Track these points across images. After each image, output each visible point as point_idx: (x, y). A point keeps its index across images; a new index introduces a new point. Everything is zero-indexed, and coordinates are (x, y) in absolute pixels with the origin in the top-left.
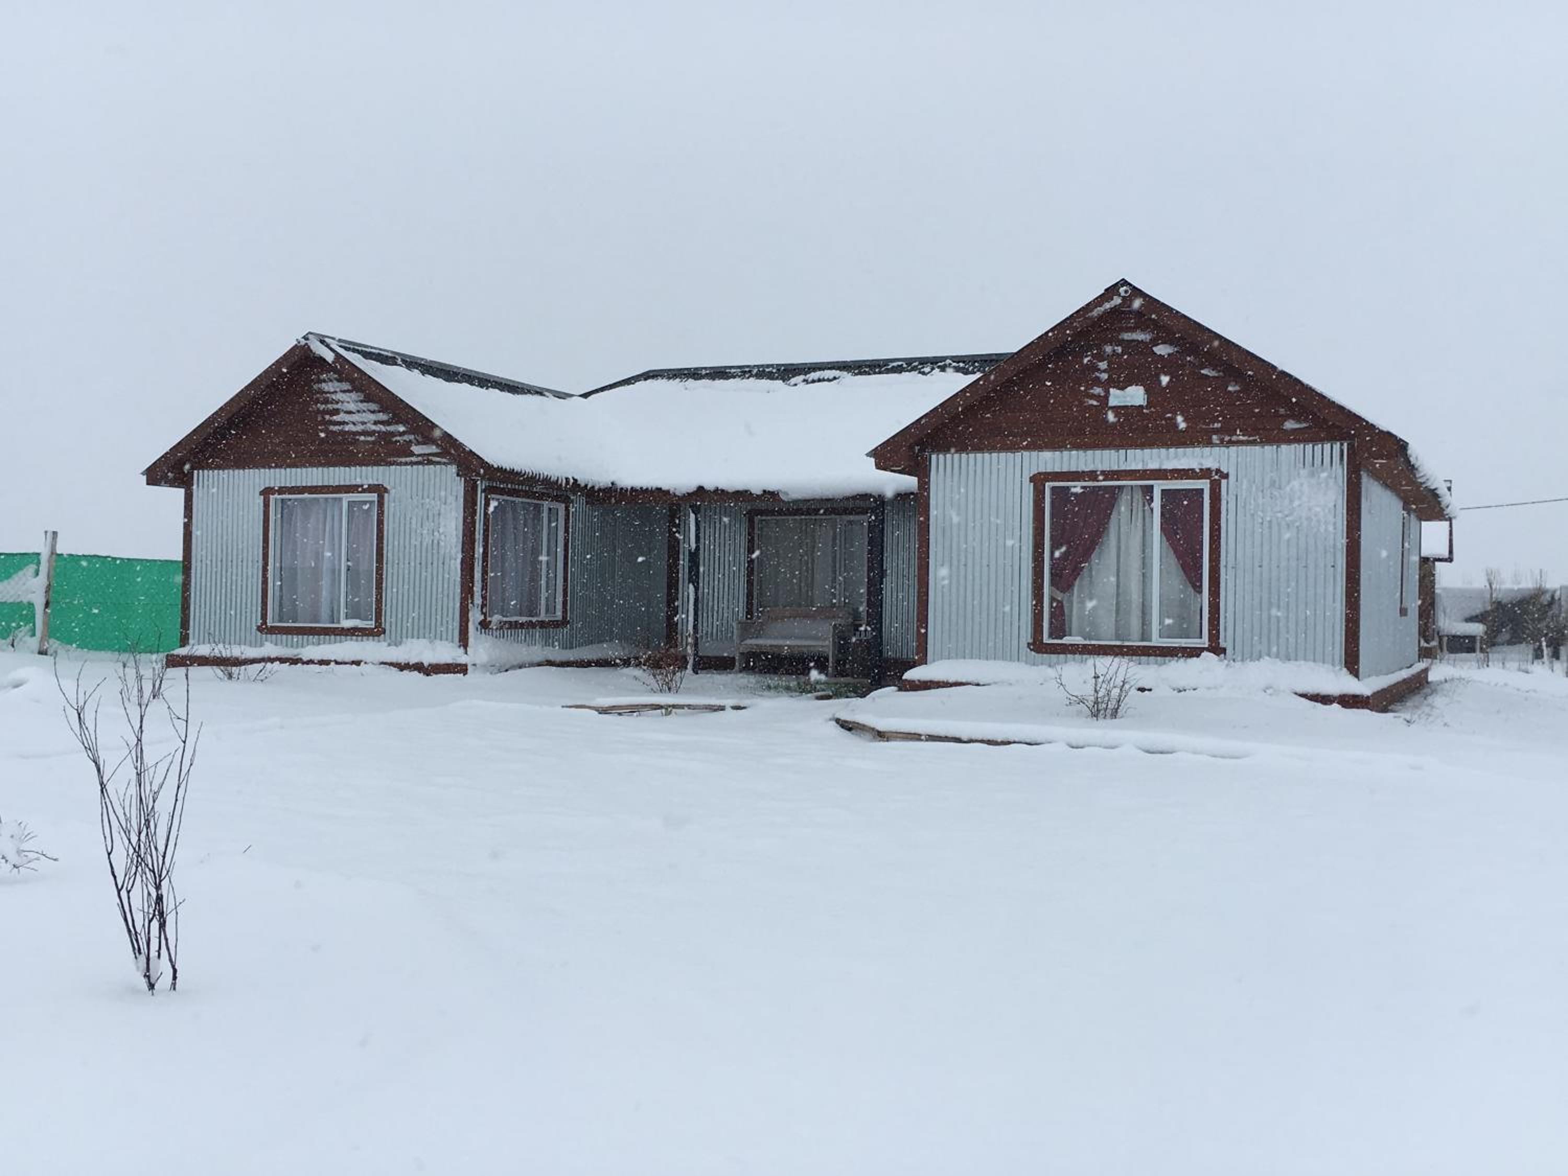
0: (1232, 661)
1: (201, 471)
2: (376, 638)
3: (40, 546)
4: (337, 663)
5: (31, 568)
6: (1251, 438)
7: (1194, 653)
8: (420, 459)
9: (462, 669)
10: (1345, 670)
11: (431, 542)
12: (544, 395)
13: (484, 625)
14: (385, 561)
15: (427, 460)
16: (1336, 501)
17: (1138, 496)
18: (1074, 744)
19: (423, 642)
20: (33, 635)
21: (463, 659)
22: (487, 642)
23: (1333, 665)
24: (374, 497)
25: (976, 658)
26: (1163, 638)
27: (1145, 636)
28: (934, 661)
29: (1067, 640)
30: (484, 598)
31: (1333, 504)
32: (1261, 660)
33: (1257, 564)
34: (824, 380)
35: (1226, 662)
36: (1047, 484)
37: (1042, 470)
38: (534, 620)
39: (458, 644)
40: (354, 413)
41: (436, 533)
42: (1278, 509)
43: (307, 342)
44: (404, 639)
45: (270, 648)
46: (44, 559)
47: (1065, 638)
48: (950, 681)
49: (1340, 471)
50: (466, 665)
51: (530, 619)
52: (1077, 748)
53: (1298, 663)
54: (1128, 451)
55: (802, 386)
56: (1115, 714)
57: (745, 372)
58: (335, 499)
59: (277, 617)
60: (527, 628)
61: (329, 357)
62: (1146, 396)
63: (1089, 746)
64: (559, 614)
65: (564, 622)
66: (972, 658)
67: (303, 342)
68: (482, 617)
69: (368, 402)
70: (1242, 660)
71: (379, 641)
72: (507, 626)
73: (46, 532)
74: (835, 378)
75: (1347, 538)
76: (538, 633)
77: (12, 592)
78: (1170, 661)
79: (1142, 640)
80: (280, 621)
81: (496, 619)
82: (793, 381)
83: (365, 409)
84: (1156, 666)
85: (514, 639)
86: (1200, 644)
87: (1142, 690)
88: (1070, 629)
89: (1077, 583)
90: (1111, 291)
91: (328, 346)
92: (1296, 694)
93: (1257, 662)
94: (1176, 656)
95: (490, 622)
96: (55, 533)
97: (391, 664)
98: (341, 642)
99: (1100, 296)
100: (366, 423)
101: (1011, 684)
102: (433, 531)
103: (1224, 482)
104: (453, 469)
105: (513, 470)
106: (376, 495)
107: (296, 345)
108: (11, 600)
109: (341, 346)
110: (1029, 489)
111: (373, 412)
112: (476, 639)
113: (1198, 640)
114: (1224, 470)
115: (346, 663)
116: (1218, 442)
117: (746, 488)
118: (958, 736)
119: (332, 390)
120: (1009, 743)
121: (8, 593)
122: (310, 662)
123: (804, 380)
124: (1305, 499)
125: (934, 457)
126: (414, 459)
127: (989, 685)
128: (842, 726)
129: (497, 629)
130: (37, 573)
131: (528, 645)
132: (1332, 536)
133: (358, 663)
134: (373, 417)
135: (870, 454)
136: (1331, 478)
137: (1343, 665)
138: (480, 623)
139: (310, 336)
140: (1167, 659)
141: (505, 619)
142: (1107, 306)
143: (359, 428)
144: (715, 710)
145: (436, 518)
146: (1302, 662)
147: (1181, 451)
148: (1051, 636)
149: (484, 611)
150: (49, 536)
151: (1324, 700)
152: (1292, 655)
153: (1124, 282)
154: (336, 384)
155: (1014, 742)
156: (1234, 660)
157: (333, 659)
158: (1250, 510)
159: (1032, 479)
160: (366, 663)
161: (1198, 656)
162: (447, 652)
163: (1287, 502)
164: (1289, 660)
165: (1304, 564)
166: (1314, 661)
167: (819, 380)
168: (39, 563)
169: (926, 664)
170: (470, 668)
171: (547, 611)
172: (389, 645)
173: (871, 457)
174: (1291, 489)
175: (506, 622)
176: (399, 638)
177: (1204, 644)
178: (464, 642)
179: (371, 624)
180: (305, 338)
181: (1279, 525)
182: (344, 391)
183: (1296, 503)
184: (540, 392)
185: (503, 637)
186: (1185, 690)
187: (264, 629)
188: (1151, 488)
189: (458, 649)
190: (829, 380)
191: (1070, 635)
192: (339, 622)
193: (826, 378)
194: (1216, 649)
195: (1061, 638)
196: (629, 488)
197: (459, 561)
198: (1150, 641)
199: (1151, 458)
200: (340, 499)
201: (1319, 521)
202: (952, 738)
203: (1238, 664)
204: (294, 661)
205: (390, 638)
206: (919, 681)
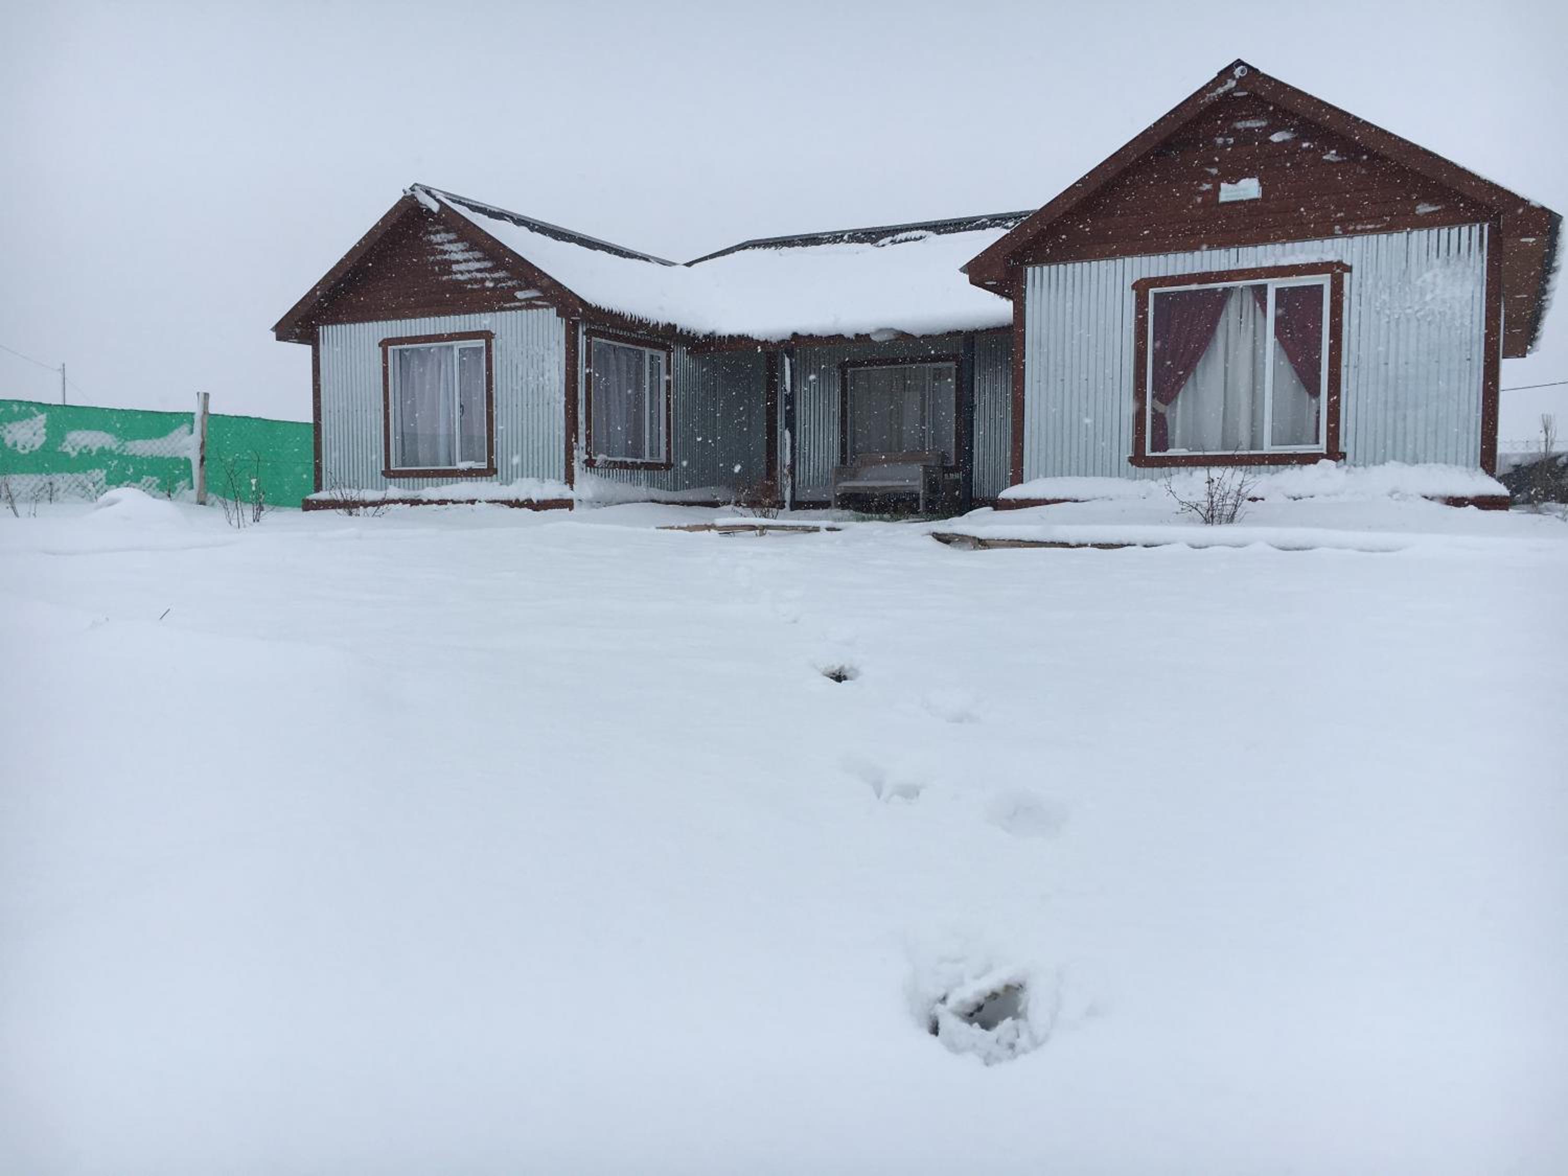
0: (1352, 467)
1: (325, 327)
2: (489, 478)
3: (194, 407)
4: (454, 502)
5: (185, 428)
6: (1378, 226)
7: (1312, 459)
8: (523, 303)
9: (567, 504)
10: (1481, 470)
11: (536, 387)
12: (650, 261)
13: (590, 463)
14: (494, 405)
15: (529, 305)
16: (1473, 292)
17: (1249, 298)
18: (1197, 544)
19: (532, 481)
20: (192, 488)
21: (566, 493)
22: (592, 479)
23: (1467, 465)
24: (481, 343)
25: (1074, 475)
26: (1276, 445)
27: (1255, 442)
28: (1030, 480)
29: (1171, 452)
30: (588, 437)
31: (1470, 295)
32: (1386, 464)
33: (1382, 362)
34: (911, 240)
35: (1346, 467)
36: (1151, 290)
37: (1145, 275)
38: (639, 461)
39: (564, 481)
40: (461, 262)
41: (541, 379)
42: (1408, 304)
43: (414, 193)
44: (514, 479)
45: (394, 492)
46: (197, 418)
47: (1168, 451)
48: (1048, 498)
49: (1479, 258)
50: (572, 501)
51: (634, 460)
52: (1200, 548)
53: (1428, 465)
54: (1240, 249)
55: (890, 247)
56: (1231, 519)
57: (835, 238)
58: (448, 347)
59: (399, 460)
60: (632, 469)
61: (435, 207)
62: (1261, 188)
63: (1213, 545)
64: (663, 459)
65: (668, 466)
66: (1070, 475)
67: (409, 193)
68: (587, 457)
69: (473, 251)
70: (1364, 466)
71: (492, 481)
72: (612, 465)
73: (198, 394)
74: (921, 238)
75: (1486, 329)
76: (643, 474)
77: (169, 448)
78: (1282, 469)
79: (1252, 449)
80: (403, 465)
81: (600, 458)
82: (881, 242)
83: (471, 258)
84: (1269, 475)
85: (620, 480)
86: (1318, 449)
87: (1254, 499)
88: (1174, 441)
89: (1180, 394)
90: (1227, 72)
91: (434, 197)
92: (1426, 497)
93: (1381, 466)
94: (1291, 464)
95: (595, 461)
96: (206, 395)
97: (503, 502)
98: (457, 483)
99: (1214, 80)
100: (472, 272)
101: (1111, 499)
102: (538, 377)
103: (1346, 276)
104: (553, 311)
105: (612, 311)
106: (484, 341)
107: (404, 197)
108: (168, 456)
109: (447, 198)
110: (1131, 298)
111: (478, 260)
112: (581, 475)
113: (1316, 446)
114: (1347, 262)
115: (462, 502)
116: (1340, 232)
117: (838, 333)
118: (1065, 541)
119: (440, 241)
120: (1122, 546)
121: (165, 448)
122: (430, 502)
123: (892, 241)
124: (1438, 292)
125: (1030, 270)
126: (517, 304)
127: (1088, 501)
128: (939, 540)
129: (602, 467)
130: (192, 432)
131: (634, 485)
132: (1469, 330)
133: (473, 502)
134: (478, 265)
135: (963, 270)
136: (1469, 266)
137: (1479, 464)
138: (586, 461)
139: (416, 188)
140: (1280, 467)
141: (610, 459)
142: (1221, 90)
143: (466, 276)
144: (810, 531)
145: (541, 364)
146: (1432, 464)
147: (1298, 245)
148: (1153, 450)
149: (589, 450)
150: (202, 396)
151: (1457, 502)
152: (1422, 456)
153: (1239, 63)
154: (443, 235)
155: (1128, 545)
156: (1355, 466)
157: (449, 499)
158: (1376, 307)
159: (1135, 286)
160: (480, 502)
161: (1315, 462)
162: (554, 489)
163: (1417, 297)
164: (1417, 463)
165: (1436, 359)
166: (1446, 463)
167: (906, 240)
168: (192, 422)
169: (1022, 482)
170: (576, 503)
171: (651, 455)
172: (501, 484)
173: (964, 272)
174: (1424, 282)
175: (611, 462)
176: (509, 477)
177: (1321, 449)
178: (570, 479)
179: (484, 465)
180: (412, 189)
181: (1408, 320)
182: (450, 242)
183: (1428, 297)
184: (646, 259)
185: (609, 476)
186: (1300, 498)
187: (388, 473)
188: (1264, 287)
189: (564, 486)
190: (916, 239)
191: (1174, 447)
192: (455, 465)
193: (913, 238)
194: (1335, 454)
195: (1165, 451)
196: (727, 336)
197: (563, 404)
198: (1262, 449)
199: (1266, 256)
200: (452, 347)
201: (1454, 314)
202: (1059, 543)
203: (1360, 469)
204: (415, 502)
205: (502, 478)
206: (1015, 499)
